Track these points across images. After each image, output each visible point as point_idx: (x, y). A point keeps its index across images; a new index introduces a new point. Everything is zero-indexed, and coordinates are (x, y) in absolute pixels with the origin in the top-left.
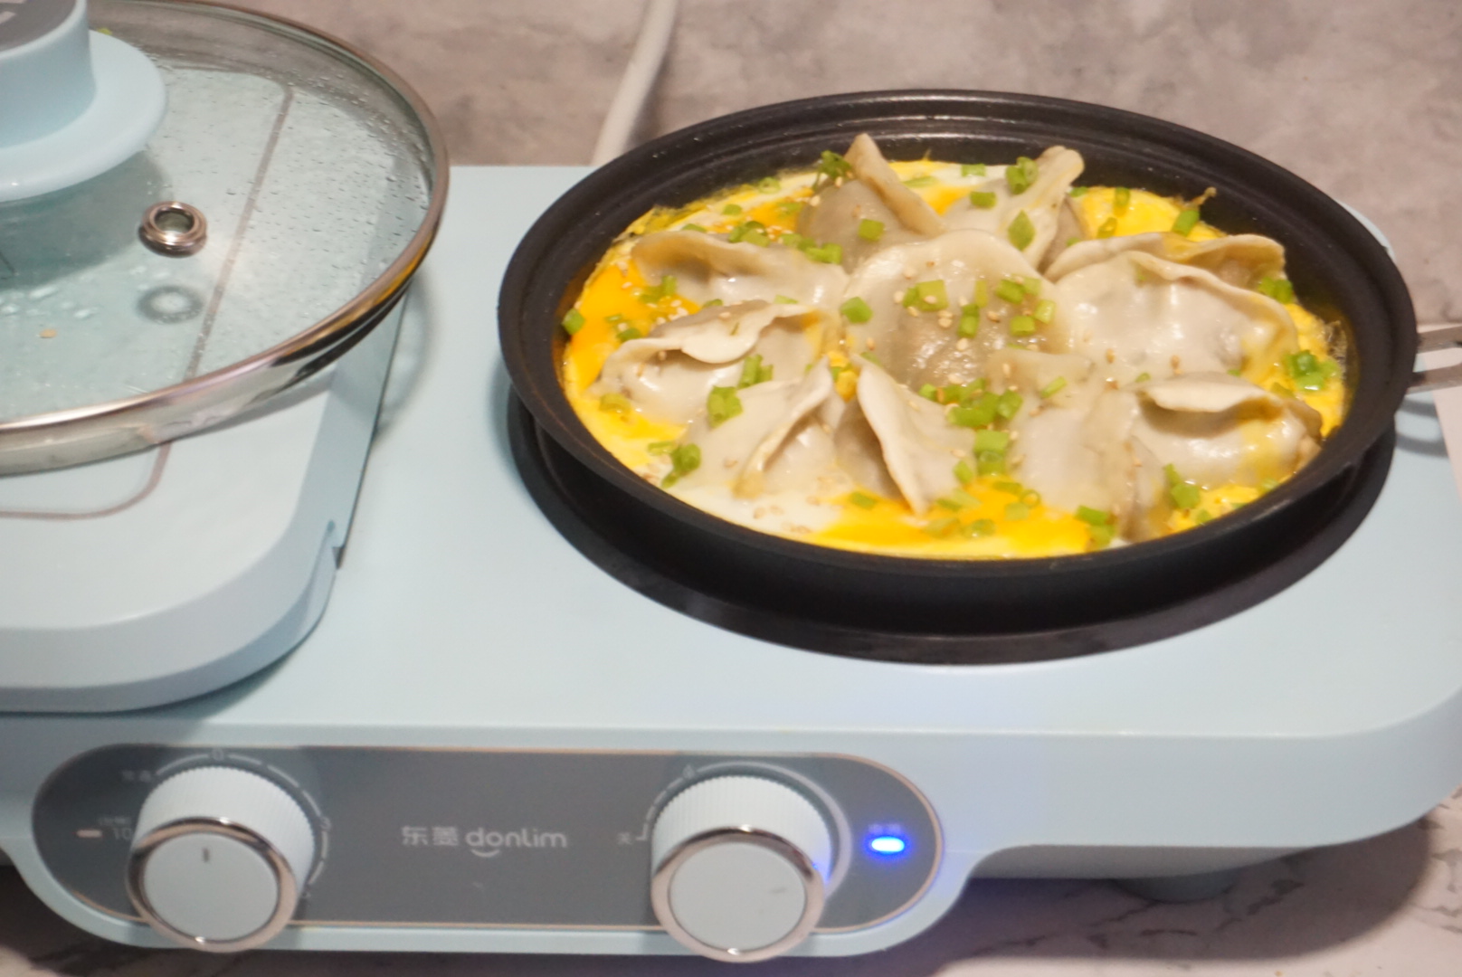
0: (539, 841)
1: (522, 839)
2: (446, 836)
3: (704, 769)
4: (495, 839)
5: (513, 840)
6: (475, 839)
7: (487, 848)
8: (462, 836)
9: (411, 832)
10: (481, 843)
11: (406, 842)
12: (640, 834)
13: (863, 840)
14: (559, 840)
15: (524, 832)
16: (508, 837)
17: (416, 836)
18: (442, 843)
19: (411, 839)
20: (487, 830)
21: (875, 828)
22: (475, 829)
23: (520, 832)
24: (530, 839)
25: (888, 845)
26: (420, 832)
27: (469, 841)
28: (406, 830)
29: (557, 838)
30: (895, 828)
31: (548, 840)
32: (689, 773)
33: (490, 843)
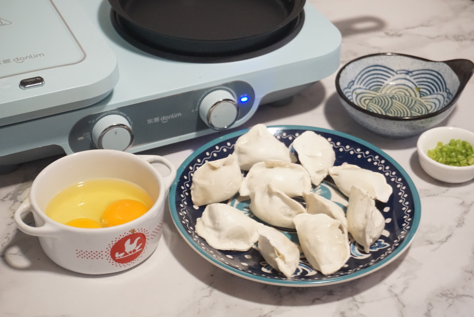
0: (176, 116)
1: (172, 116)
2: (157, 120)
3: (209, 91)
4: (167, 118)
5: (170, 117)
6: (163, 119)
7: (165, 120)
8: (160, 119)
9: (149, 121)
10: (164, 120)
11: (148, 123)
12: (196, 109)
13: (239, 99)
14: (180, 115)
15: (173, 115)
16: (169, 117)
17: (150, 121)
18: (156, 122)
19: (149, 122)
20: (165, 116)
21: (242, 96)
22: (162, 116)
23: (172, 115)
24: (174, 116)
25: (244, 99)
26: (151, 120)
27: (161, 120)
28: (148, 120)
29: (180, 114)
30: (245, 95)
31: (177, 115)
32: (206, 93)
33: (166, 119)
